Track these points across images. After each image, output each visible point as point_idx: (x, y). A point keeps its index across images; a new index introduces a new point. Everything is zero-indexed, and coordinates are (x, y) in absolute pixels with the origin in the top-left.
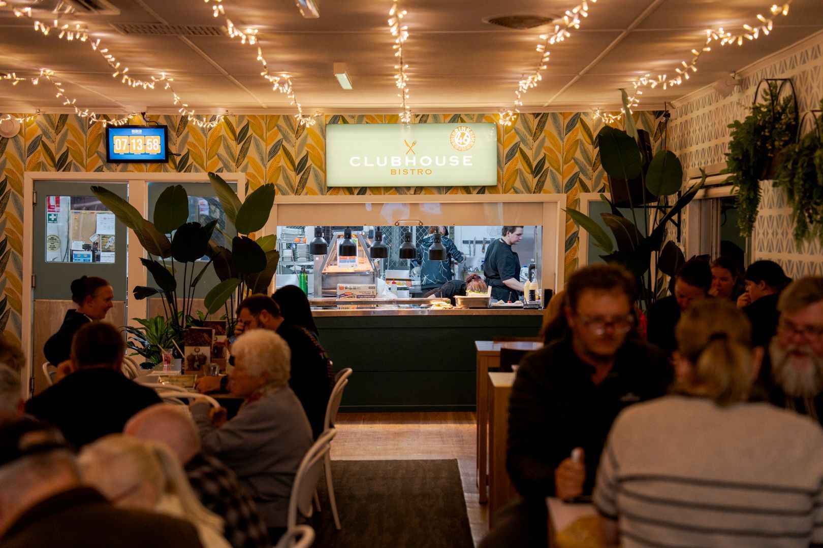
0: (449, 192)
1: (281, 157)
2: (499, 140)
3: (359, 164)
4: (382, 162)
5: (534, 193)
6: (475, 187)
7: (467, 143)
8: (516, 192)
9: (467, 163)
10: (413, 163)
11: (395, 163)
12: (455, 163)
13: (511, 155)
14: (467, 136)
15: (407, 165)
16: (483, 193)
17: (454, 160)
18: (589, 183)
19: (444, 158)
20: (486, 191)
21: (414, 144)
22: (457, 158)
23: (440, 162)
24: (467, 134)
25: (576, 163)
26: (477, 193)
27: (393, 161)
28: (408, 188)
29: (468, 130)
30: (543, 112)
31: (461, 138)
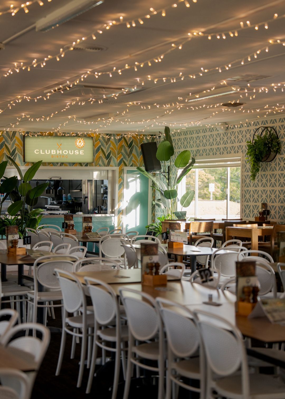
0: (74, 165)
1: (4, 149)
2: (93, 145)
3: (38, 153)
4: (48, 152)
5: (107, 166)
6: (84, 163)
7: (82, 145)
8: (100, 166)
9: (82, 153)
10: (60, 153)
11: (53, 153)
12: (77, 153)
13: (98, 150)
14: (82, 142)
15: (58, 153)
16: (87, 166)
17: (77, 152)
18: (127, 163)
19: (73, 151)
20: (88, 165)
21: (61, 145)
22: (78, 151)
23: (71, 153)
24: (82, 141)
25: (122, 154)
26: (85, 166)
27: (52, 152)
28: (58, 163)
29: (82, 140)
30: (110, 133)
31: (79, 143)
